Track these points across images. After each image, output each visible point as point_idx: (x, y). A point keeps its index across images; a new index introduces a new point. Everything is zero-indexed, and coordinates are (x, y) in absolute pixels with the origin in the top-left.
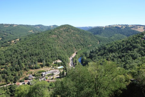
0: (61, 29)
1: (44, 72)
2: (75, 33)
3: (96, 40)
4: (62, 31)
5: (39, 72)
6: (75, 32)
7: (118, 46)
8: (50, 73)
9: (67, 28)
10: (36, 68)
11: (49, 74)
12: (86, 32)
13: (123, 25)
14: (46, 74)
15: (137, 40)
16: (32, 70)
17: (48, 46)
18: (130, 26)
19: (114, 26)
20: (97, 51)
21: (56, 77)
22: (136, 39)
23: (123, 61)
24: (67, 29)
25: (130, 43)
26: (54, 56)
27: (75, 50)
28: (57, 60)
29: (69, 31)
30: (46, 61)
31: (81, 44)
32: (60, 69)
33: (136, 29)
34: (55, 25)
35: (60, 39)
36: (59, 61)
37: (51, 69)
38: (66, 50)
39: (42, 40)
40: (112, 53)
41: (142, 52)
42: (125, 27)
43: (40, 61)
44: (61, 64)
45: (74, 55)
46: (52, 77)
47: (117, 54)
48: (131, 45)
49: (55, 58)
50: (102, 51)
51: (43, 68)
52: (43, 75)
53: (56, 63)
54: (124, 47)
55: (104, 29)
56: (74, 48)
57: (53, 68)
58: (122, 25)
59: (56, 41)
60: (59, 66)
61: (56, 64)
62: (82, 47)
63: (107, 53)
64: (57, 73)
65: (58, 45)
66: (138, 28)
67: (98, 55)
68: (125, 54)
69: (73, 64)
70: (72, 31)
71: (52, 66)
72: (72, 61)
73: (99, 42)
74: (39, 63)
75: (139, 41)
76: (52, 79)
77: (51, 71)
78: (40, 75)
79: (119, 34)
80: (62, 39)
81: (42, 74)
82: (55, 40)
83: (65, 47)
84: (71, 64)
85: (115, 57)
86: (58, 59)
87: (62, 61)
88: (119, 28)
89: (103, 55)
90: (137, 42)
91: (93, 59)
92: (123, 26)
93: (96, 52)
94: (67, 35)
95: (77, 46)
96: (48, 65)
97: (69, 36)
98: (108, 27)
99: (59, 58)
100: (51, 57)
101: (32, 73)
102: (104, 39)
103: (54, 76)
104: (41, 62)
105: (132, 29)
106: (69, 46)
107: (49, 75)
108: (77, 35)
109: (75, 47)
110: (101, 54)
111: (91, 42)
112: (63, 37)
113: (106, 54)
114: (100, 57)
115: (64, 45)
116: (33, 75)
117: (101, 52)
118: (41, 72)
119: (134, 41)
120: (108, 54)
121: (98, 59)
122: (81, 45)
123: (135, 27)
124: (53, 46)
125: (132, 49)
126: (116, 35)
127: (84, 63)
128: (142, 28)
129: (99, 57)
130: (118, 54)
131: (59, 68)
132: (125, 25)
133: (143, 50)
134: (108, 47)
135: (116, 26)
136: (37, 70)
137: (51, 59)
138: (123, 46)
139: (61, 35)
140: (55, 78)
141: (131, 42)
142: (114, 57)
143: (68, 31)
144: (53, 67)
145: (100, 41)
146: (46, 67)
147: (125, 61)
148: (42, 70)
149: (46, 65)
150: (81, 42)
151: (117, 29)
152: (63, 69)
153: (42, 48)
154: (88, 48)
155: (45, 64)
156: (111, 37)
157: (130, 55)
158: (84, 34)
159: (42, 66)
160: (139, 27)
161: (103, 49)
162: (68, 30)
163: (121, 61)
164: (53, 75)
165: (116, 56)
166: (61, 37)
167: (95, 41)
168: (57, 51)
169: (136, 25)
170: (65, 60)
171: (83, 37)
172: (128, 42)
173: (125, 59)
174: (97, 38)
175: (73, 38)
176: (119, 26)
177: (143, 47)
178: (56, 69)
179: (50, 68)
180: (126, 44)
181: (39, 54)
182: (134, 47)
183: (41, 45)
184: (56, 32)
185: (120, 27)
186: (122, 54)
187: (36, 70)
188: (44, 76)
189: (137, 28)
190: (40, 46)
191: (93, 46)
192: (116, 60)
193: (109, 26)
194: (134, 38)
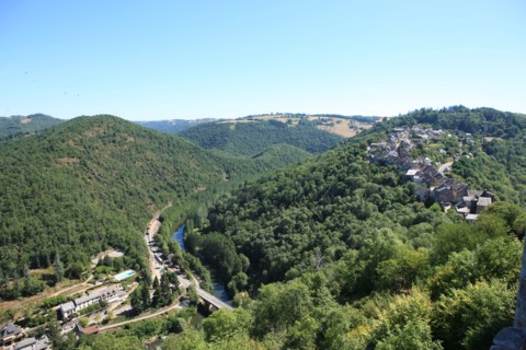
0: (90, 134)
1: (64, 302)
2: (141, 146)
3: (216, 168)
4: (91, 140)
5: (45, 307)
6: (140, 141)
7: (303, 185)
8: (90, 303)
9: (111, 129)
10: (26, 293)
11: (86, 305)
12: (178, 142)
13: (293, 116)
14: (78, 308)
15: (354, 164)
16: (12, 302)
17: (59, 199)
18: (311, 119)
19: (266, 119)
20: (236, 206)
21: (119, 312)
22: (351, 162)
23: (333, 229)
24: (112, 132)
25: (334, 172)
26: (92, 239)
27: (152, 207)
28: (104, 250)
29: (118, 138)
30: (65, 261)
31: (169, 184)
32: (123, 282)
33: (329, 127)
34: (37, 115)
35: (94, 170)
36: (115, 254)
37: (92, 286)
38: (123, 211)
39: (22, 177)
40: (287, 208)
41: (376, 198)
42: (297, 123)
43: (40, 261)
44: (125, 262)
45: (154, 226)
46: (103, 316)
47: (306, 209)
48: (340, 179)
49: (97, 244)
50: (253, 205)
51: (58, 286)
52: (66, 315)
53: (106, 262)
54: (322, 188)
55: (232, 127)
56: (149, 201)
57: (98, 283)
58: (288, 115)
59: (80, 180)
60: (118, 271)
61: (106, 265)
62: (175, 194)
63: (270, 210)
64: (117, 298)
65: (92, 196)
66: (336, 125)
67: (243, 219)
68: (329, 207)
69: (164, 257)
70: (132, 139)
71: (91, 277)
72: (155, 249)
73: (225, 175)
74: (37, 271)
75: (360, 167)
76: (105, 322)
77: (95, 293)
78: (50, 317)
79: (285, 144)
80: (102, 171)
81: (60, 313)
82: (77, 176)
83: (118, 199)
84: (156, 258)
85: (302, 219)
86: (106, 245)
87: (127, 253)
88: (279, 124)
89: (260, 215)
90: (355, 171)
91: (228, 233)
92: (293, 119)
93: (230, 208)
94: (113, 155)
95: (158, 194)
96: (74, 275)
97: (122, 159)
98: (246, 121)
99: (110, 244)
100: (82, 239)
101: (11, 317)
102: (240, 162)
103: (110, 310)
104: (46, 266)
105: (319, 127)
106: (131, 194)
107: (89, 311)
108: (149, 154)
109: (151, 197)
110: (250, 213)
111: (202, 175)
112: (102, 162)
113: (269, 213)
114: (249, 223)
115: (113, 193)
116: (17, 323)
117: (249, 207)
118: (52, 306)
119: (346, 169)
120: (275, 211)
121: (244, 230)
122: (169, 188)
123: (325, 121)
124: (76, 200)
125: (348, 190)
126: (277, 148)
127: (197, 249)
128: (345, 123)
129: (246, 223)
130: (309, 208)
131: (119, 277)
132: (297, 115)
133: (376, 192)
134: (268, 189)
135: (271, 118)
136: (32, 298)
137: (82, 248)
138: (317, 183)
139: (92, 155)
140: (114, 316)
141: (339, 171)
142: (297, 219)
143: (114, 142)
144: (96, 279)
145: (227, 172)
146: (67, 281)
147: (337, 226)
148: (56, 294)
149: (66, 275)
150: (167, 177)
151: (274, 127)
152: (137, 280)
153: (37, 211)
154: (197, 198)
155: (63, 271)
156: (261, 154)
157: (348, 208)
158: (171, 148)
159: (52, 281)
160: (338, 122)
161: (255, 198)
162: (114, 135)
163: (326, 230)
164: (102, 306)
165: (305, 216)
166: (95, 165)
167: (213, 170)
168: (98, 217)
169: (327, 116)
170: (136, 245)
171: (171, 159)
172: (328, 171)
173: (335, 221)
174: (218, 160)
175: (139, 164)
176: (279, 120)
177: (375, 185)
178: (110, 282)
179: (84, 284)
180: (325, 178)
181: (27, 235)
182: (353, 186)
183: (28, 200)
184: (71, 142)
185: (284, 121)
186: (322, 207)
187: (26, 299)
188: (71, 317)
189: (332, 125)
190: (25, 204)
191: (212, 188)
192: (308, 227)
193: (250, 117)
194: (343, 158)
